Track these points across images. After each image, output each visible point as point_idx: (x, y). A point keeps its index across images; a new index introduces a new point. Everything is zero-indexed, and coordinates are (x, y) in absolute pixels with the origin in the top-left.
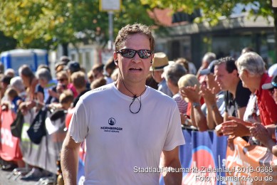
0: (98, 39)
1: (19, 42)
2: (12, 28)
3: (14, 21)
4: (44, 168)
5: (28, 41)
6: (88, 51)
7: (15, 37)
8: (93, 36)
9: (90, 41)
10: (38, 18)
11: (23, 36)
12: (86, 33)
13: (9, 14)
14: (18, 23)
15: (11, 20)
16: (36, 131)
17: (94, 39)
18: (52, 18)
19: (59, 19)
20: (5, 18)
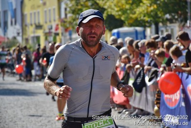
0: (179, 19)
1: (125, 23)
2: (120, 13)
3: (121, 8)
4: (144, 109)
5: (131, 22)
6: (172, 27)
7: (123, 18)
8: (176, 17)
9: (174, 21)
10: (138, 5)
11: (128, 18)
12: (171, 15)
13: (118, 2)
14: (124, 9)
15: (119, 7)
16: (138, 84)
17: (177, 20)
18: (149, 5)
19: (153, 6)
20: (115, 5)
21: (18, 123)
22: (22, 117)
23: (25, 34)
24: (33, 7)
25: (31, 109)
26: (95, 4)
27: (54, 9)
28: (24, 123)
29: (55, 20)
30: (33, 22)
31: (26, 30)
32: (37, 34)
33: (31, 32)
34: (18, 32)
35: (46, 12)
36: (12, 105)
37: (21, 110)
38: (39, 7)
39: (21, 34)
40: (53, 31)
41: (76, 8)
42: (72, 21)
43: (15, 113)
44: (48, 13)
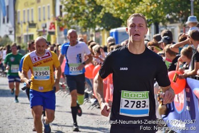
0: (180, 19)
1: (123, 22)
2: (118, 12)
3: (120, 7)
6: (173, 28)
7: (121, 18)
8: (177, 17)
9: (175, 21)
10: (138, 4)
12: (172, 15)
13: (116, 1)
14: (123, 8)
15: (118, 5)
17: (178, 19)
18: (149, 4)
19: (153, 5)
20: (113, 4)
21: (13, 126)
22: (17, 120)
23: (18, 32)
24: (26, 4)
25: (26, 112)
26: (93, 3)
27: (49, 7)
28: (19, 126)
29: (49, 19)
30: (26, 21)
31: (18, 28)
32: (30, 33)
33: (24, 31)
34: (10, 30)
35: (40, 9)
36: (6, 107)
37: (16, 112)
38: (33, 4)
39: (13, 33)
40: (47, 29)
41: (72, 6)
42: (68, 19)
43: (9, 115)
44: (42, 10)
